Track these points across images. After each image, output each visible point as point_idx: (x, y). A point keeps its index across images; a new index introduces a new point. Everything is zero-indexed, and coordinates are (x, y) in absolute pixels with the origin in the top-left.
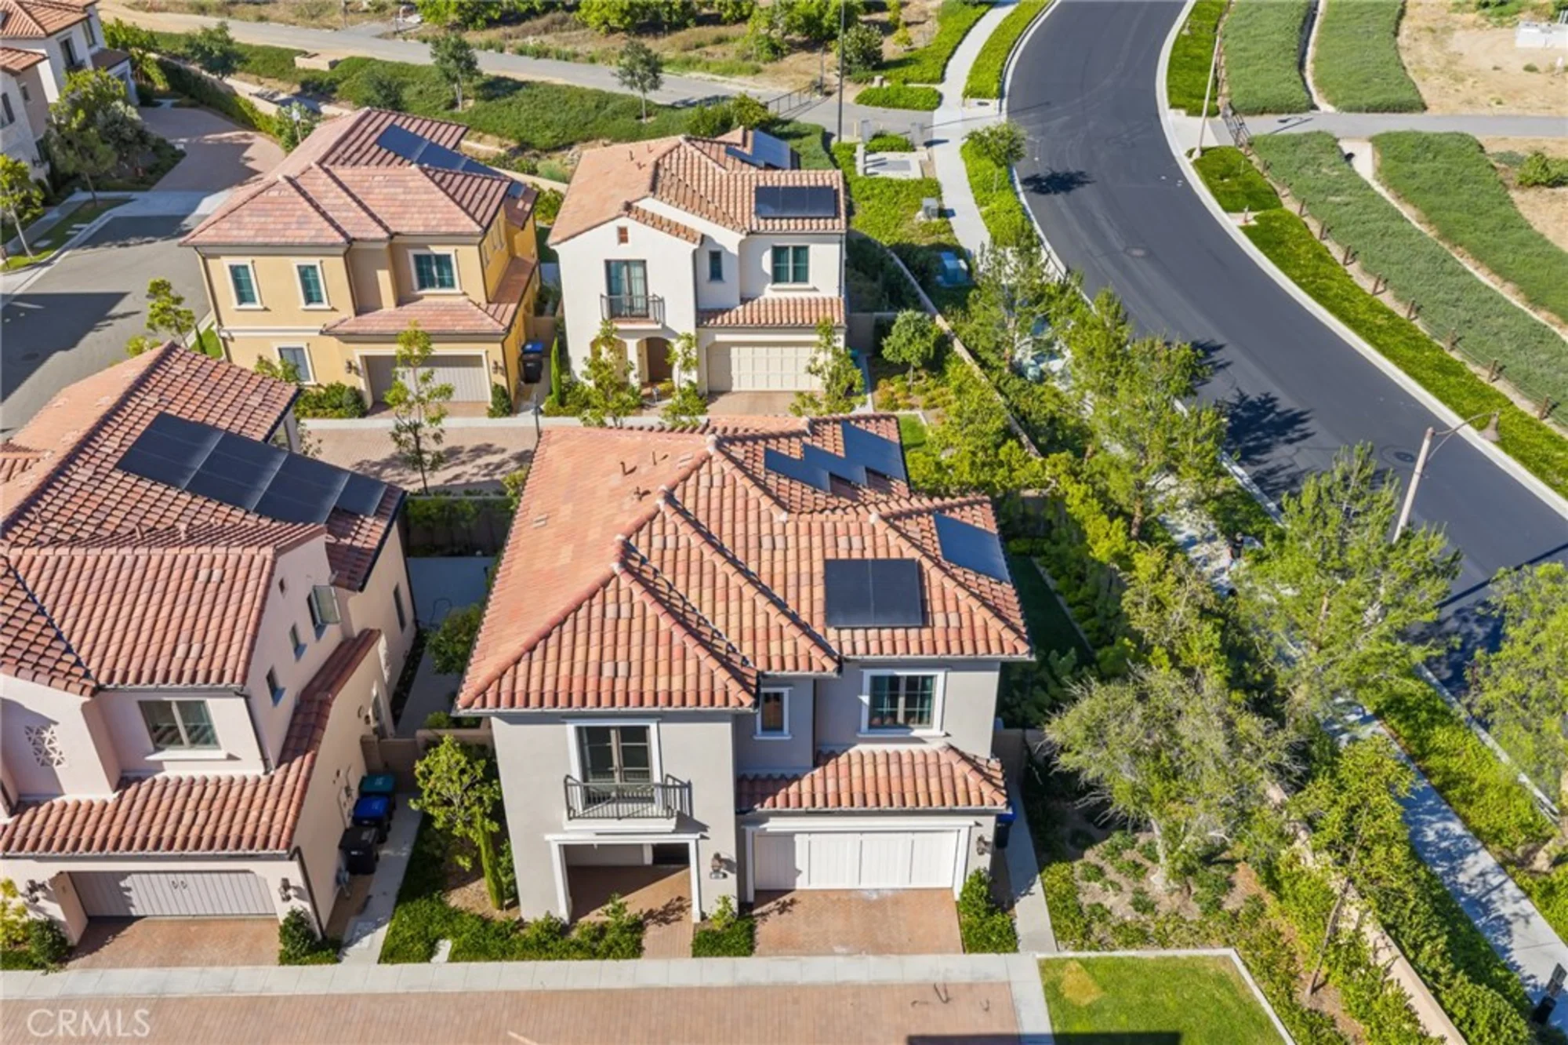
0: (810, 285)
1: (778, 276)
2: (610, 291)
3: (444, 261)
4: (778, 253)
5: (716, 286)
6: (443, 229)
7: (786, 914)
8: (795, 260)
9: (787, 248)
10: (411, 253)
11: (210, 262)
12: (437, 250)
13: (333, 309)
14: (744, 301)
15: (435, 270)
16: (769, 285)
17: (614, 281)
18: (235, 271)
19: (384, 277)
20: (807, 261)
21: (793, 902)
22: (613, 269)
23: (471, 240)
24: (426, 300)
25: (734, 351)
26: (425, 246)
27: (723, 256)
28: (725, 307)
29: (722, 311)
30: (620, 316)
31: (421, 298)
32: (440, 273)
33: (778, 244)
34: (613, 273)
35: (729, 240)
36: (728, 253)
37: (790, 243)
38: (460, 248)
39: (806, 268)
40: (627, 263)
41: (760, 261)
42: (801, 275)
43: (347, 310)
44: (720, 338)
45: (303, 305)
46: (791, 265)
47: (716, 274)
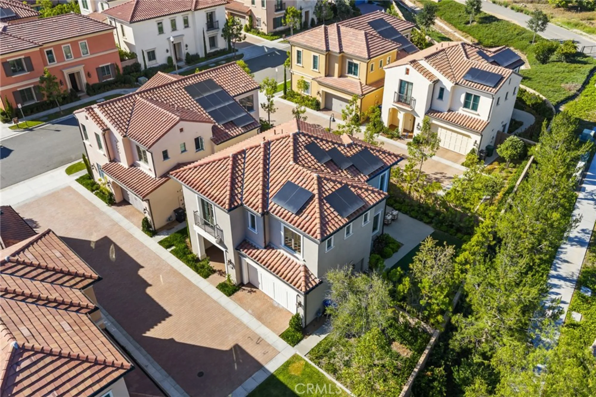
0: (477, 113)
1: (466, 105)
2: (400, 91)
3: (356, 66)
4: (468, 96)
5: (439, 101)
6: (357, 54)
7: (249, 294)
8: (474, 101)
9: (471, 95)
10: (348, 60)
11: (293, 47)
12: (355, 61)
13: (319, 72)
14: (449, 111)
15: (353, 68)
16: (461, 108)
17: (402, 88)
18: (299, 53)
19: (337, 66)
20: (478, 102)
21: (255, 292)
22: (402, 84)
23: (365, 61)
24: (349, 78)
25: (440, 129)
26: (351, 59)
27: (445, 90)
28: (440, 110)
29: (438, 112)
30: (401, 102)
31: (347, 77)
32: (355, 70)
33: (468, 92)
34: (403, 85)
35: (448, 84)
36: (447, 90)
37: (474, 93)
38: (362, 63)
39: (477, 105)
40: (408, 83)
41: (460, 97)
42: (475, 108)
43: (323, 74)
44: (434, 122)
45: (312, 69)
46: (472, 102)
47: (441, 97)
